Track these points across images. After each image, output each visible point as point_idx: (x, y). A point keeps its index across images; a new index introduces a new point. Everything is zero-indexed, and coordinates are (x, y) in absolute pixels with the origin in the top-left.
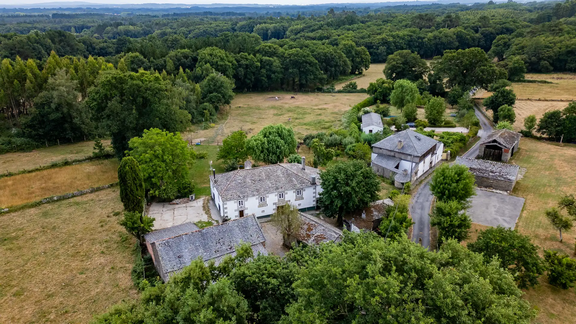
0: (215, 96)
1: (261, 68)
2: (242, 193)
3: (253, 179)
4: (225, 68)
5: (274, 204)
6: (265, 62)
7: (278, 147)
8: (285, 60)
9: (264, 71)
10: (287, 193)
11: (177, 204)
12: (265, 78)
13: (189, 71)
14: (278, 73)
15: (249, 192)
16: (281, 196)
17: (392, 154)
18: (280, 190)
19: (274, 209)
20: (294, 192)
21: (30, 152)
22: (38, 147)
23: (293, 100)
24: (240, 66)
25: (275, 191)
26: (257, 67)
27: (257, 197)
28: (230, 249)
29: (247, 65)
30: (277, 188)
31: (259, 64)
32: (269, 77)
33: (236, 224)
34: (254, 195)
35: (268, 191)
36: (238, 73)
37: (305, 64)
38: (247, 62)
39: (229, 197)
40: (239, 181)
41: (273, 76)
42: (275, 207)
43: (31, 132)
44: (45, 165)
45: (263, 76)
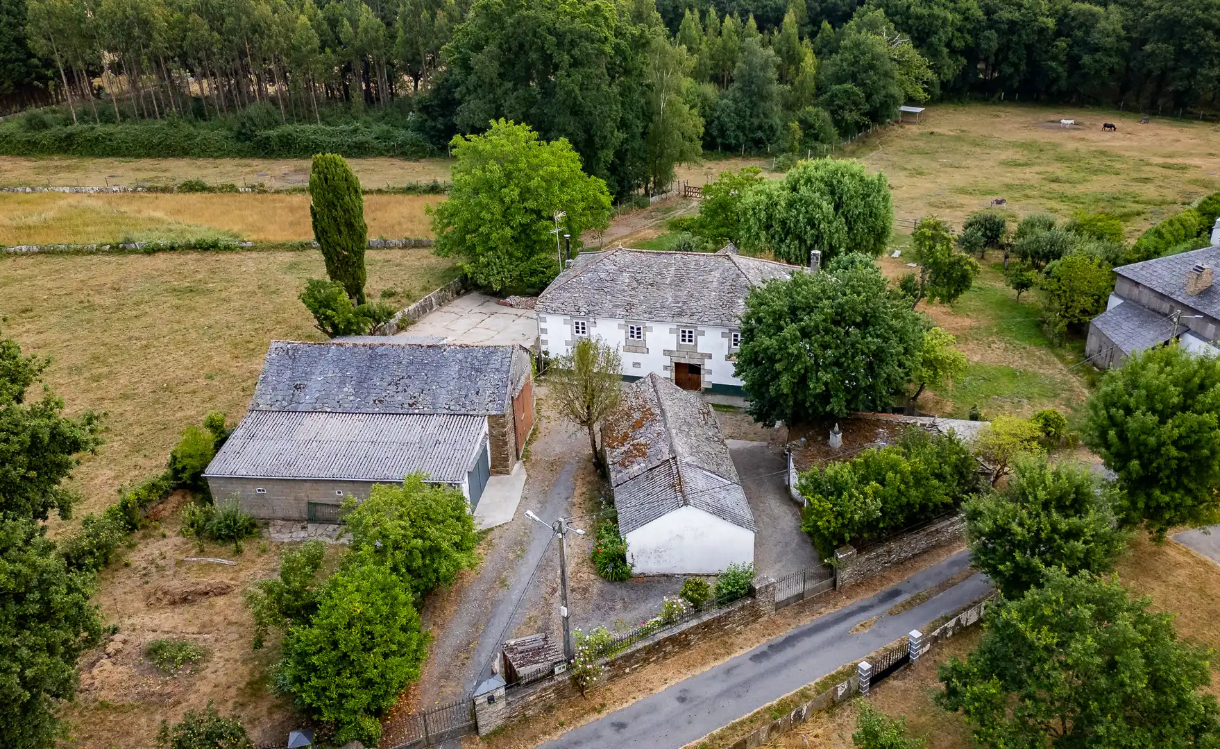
0: (846, 91)
1: (1058, 34)
2: (590, 303)
3: (639, 276)
4: (931, 25)
5: (667, 352)
6: (1073, 19)
7: (811, 222)
8: (1143, 15)
9: (1062, 43)
10: (703, 333)
11: (511, 305)
12: (1062, 63)
13: (829, 26)
14: (1107, 51)
15: (607, 305)
16: (687, 336)
17: (1165, 307)
18: (685, 320)
19: (665, 368)
20: (723, 335)
21: (416, 160)
22: (432, 155)
23: (1108, 135)
24: (992, 24)
25: (669, 319)
26: (1042, 31)
27: (622, 322)
28: (410, 405)
29: (1012, 23)
30: (681, 314)
31: (1051, 23)
32: (1073, 63)
33: (459, 356)
34: (613, 316)
35: (653, 314)
36: (978, 45)
37: (1200, 30)
38: (1017, 15)
39: (557, 304)
40: (603, 275)
41: (1086, 59)
42: (667, 361)
43: (426, 120)
44: (396, 186)
45: (1054, 58)
